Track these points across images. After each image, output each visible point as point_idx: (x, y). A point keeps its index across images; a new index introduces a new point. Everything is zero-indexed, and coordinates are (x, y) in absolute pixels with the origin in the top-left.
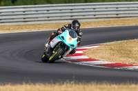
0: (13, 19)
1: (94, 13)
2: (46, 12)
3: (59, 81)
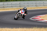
0: (16, 6)
1: (44, 4)
2: (27, 3)
3: (32, 27)
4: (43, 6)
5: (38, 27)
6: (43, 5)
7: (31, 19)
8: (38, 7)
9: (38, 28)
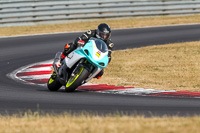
4: (67, 22)
5: (46, 112)
6: (65, 17)
7: (13, 76)
8: (44, 27)
9: (45, 115)
